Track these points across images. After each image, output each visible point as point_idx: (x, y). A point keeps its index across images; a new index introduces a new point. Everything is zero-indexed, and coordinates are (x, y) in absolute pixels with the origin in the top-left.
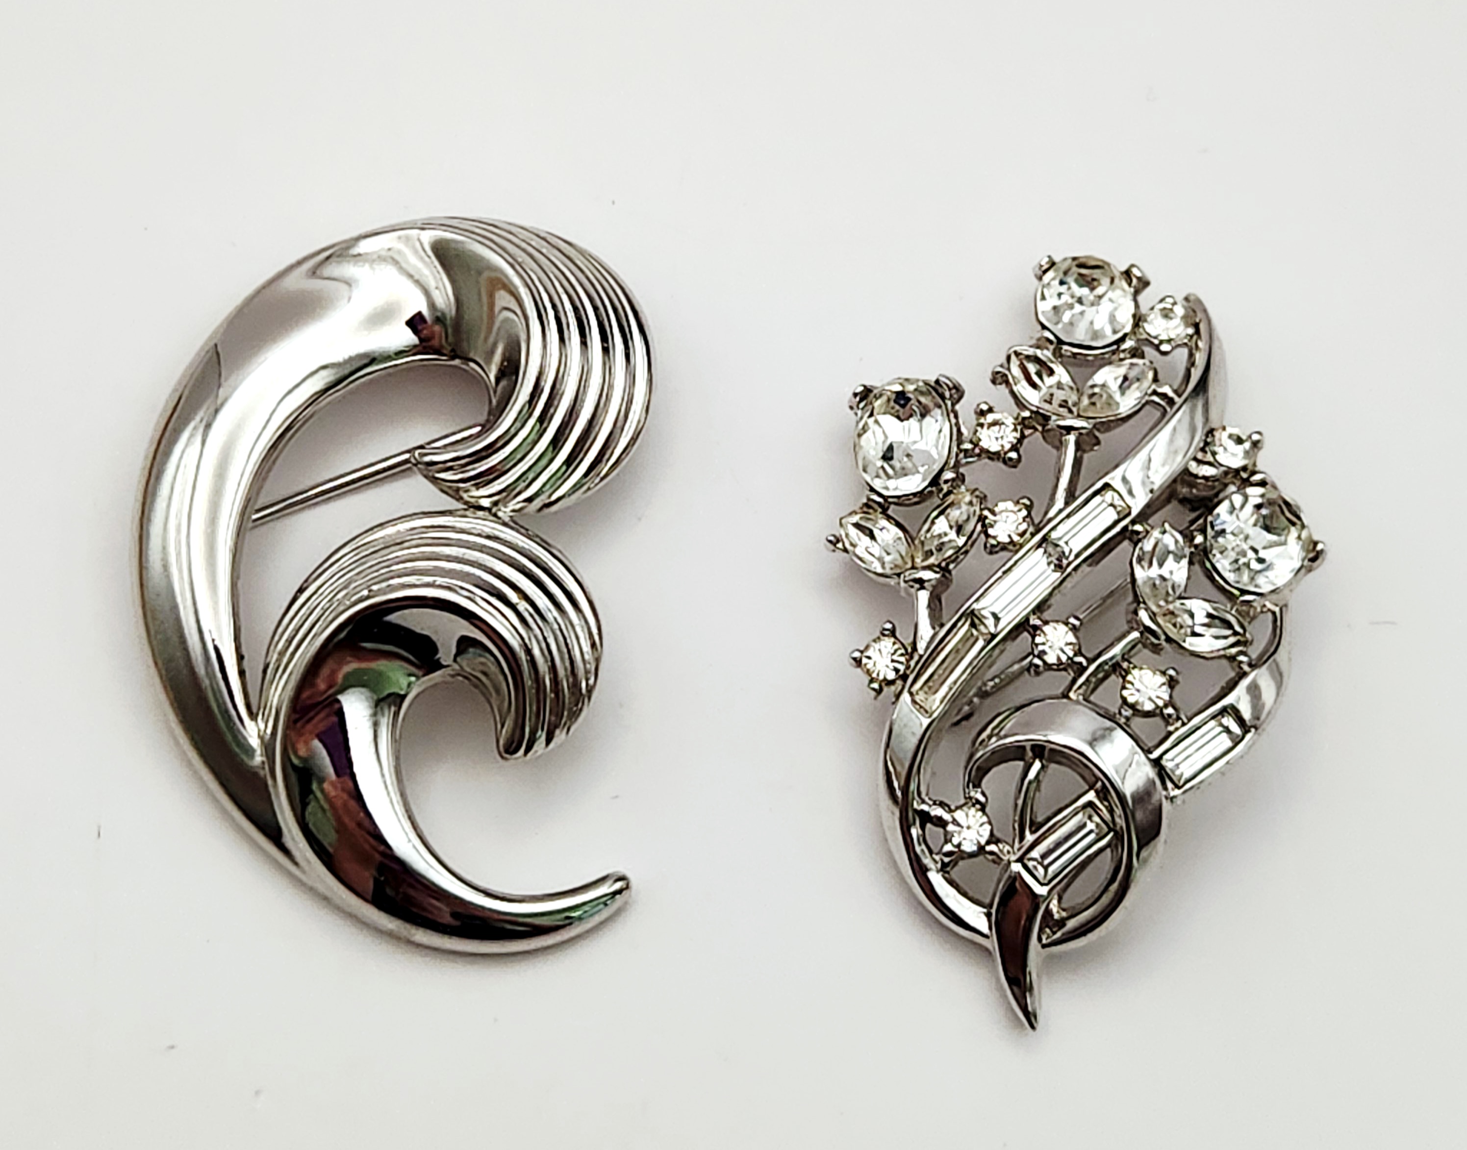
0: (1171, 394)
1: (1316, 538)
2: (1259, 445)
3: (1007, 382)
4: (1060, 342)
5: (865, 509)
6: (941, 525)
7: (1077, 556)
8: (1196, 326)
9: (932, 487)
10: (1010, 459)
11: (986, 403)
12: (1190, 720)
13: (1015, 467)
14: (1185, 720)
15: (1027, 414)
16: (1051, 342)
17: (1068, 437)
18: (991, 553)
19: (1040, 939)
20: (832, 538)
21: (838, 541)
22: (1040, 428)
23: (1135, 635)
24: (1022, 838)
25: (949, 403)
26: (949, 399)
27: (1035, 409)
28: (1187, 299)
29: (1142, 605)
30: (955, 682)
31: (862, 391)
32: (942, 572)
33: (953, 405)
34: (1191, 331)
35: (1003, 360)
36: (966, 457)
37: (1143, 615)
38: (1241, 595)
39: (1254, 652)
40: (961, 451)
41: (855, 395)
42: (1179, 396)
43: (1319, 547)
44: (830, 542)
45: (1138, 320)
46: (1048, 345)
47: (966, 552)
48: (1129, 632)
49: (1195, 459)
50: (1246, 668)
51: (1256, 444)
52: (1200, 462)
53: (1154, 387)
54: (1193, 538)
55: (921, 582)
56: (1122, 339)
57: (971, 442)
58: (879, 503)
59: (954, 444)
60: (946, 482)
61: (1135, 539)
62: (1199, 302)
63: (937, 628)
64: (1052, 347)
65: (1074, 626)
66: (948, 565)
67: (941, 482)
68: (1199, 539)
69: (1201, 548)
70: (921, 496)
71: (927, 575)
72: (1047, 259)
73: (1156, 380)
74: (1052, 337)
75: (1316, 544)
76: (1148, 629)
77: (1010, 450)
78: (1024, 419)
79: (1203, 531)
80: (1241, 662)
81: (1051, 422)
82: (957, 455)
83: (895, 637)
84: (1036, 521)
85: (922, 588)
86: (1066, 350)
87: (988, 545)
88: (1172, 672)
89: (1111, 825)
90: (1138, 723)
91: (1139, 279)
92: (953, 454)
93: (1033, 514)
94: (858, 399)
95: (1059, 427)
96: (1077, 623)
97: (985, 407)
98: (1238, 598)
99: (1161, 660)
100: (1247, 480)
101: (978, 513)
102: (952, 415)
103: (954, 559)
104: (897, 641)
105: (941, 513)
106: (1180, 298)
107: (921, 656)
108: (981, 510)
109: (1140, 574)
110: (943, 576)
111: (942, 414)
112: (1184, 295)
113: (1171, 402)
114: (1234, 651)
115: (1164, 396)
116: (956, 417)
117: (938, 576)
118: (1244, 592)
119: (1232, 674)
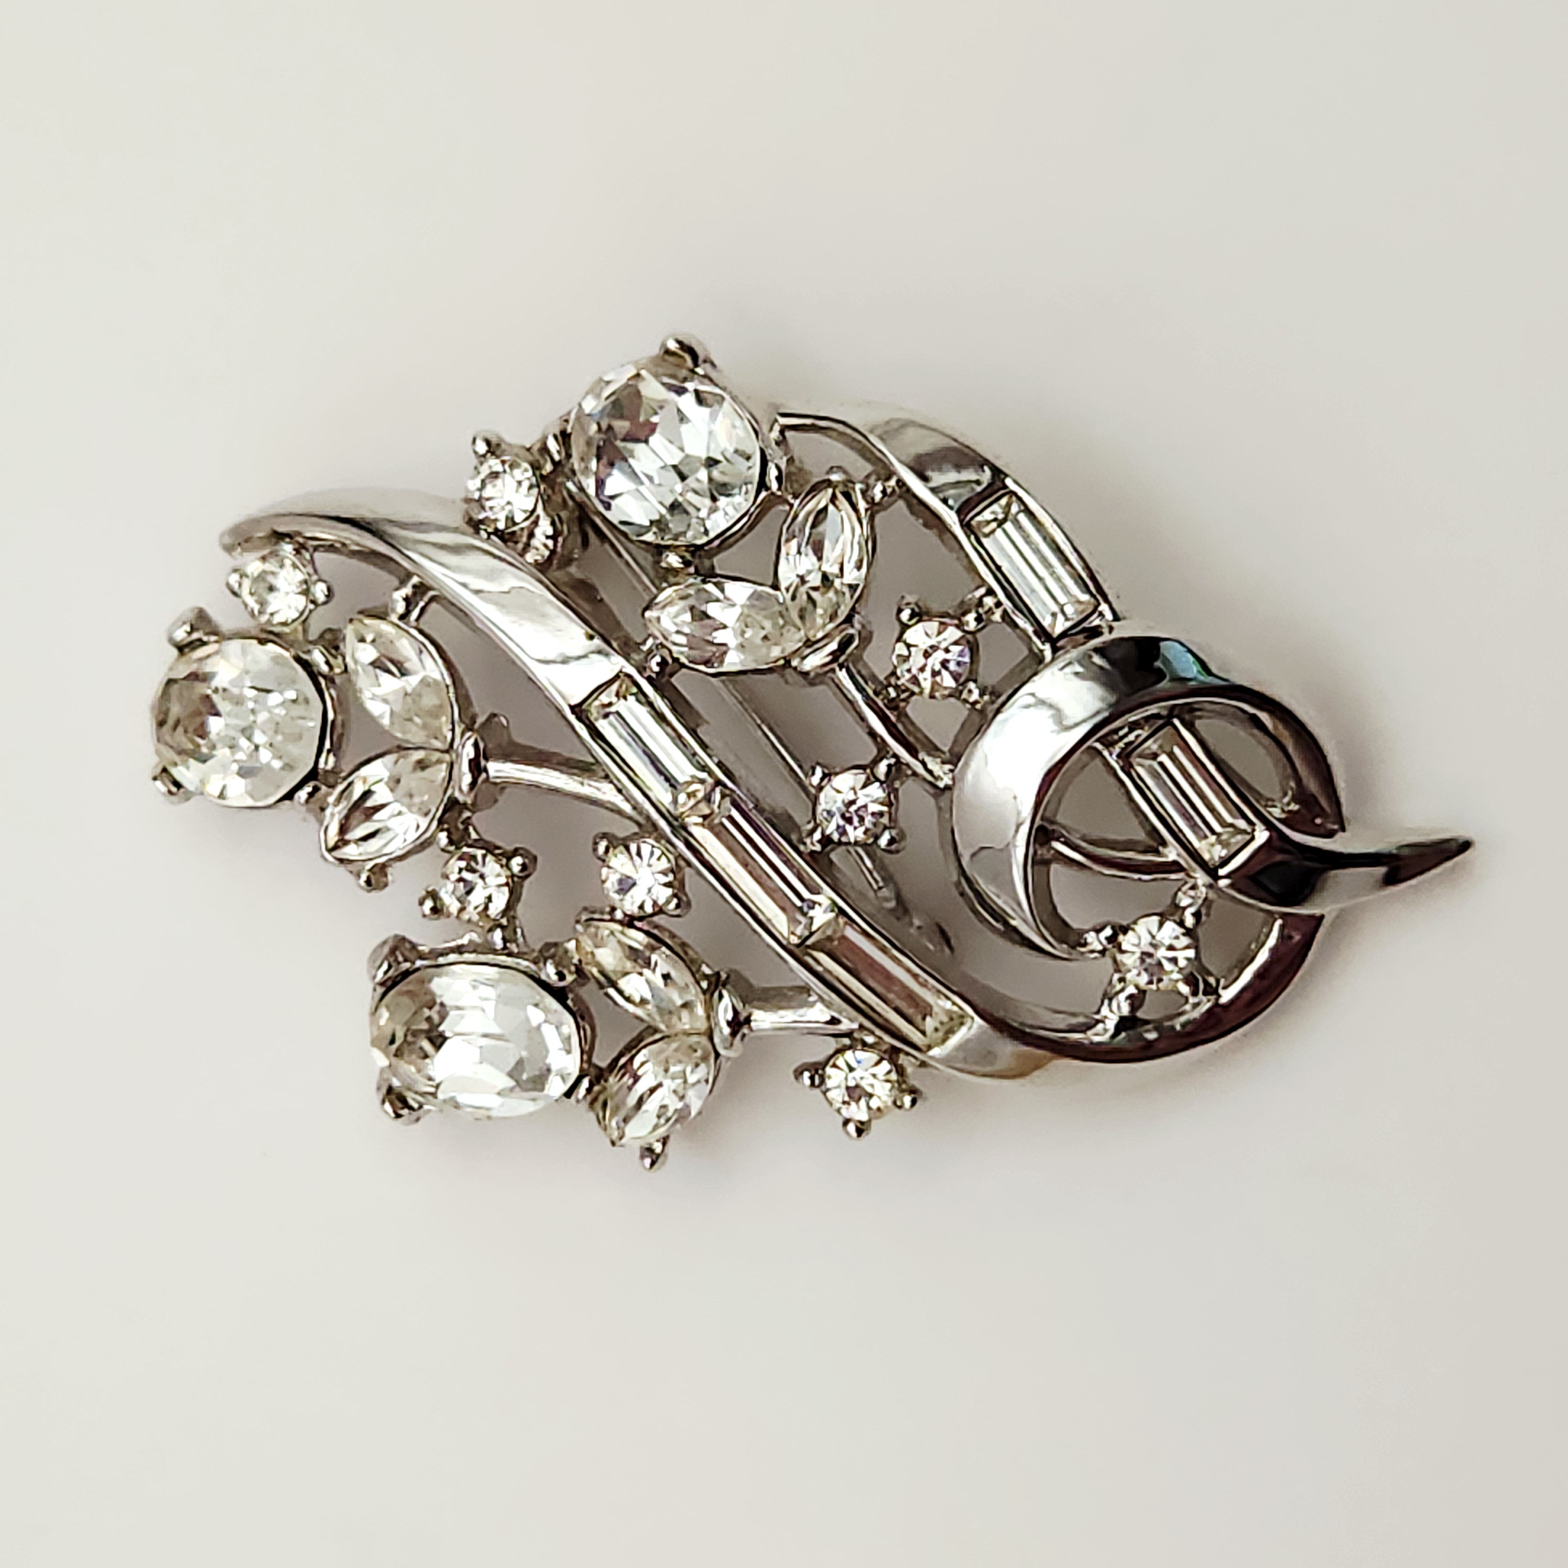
0: (407, 590)
1: (656, 350)
2: (494, 440)
3: (383, 866)
4: (313, 775)
5: (598, 1105)
6: (635, 985)
7: (704, 768)
8: (279, 537)
9: (567, 998)
10: (524, 867)
11: (421, 903)
12: (983, 582)
13: (535, 859)
14: (982, 591)
15: (443, 838)
16: (316, 789)
17: (492, 773)
18: (689, 904)
19: (1330, 834)
20: (648, 1161)
21: (650, 1150)
22: (467, 814)
23: (842, 675)
24: (1175, 867)
25: (419, 963)
26: (413, 963)
27: (435, 823)
28: (229, 549)
29: (795, 663)
30: (915, 976)
31: (392, 1104)
32: (720, 987)
33: (422, 957)
34: (287, 548)
35: (342, 870)
36: (515, 941)
37: (813, 662)
38: (768, 489)
39: (860, 468)
40: (505, 948)
41: (398, 1116)
42: (409, 575)
43: (673, 346)
44: (653, 1163)
45: (267, 636)
46: (319, 795)
47: (683, 945)
48: (839, 687)
49: (522, 554)
50: (892, 482)
51: (493, 448)
52: (527, 546)
53: (394, 618)
54: (671, 570)
55: (738, 1024)
56: (307, 666)
57: (491, 930)
58: (591, 1085)
59: (490, 958)
60: (561, 977)
61: (670, 666)
62: (236, 530)
63: (813, 998)
64: (324, 789)
65: (825, 776)
66: (706, 977)
67: (562, 984)
68: (673, 560)
69: (688, 556)
70: (580, 1015)
71: (724, 1010)
72: (158, 783)
73: (381, 616)
74: (308, 789)
75: (668, 352)
76: (835, 655)
77: (508, 866)
78: (451, 842)
79: (659, 550)
80: (884, 492)
81: (461, 799)
82: (510, 955)
83: (824, 1065)
84: (636, 829)
85: (748, 1020)
86: (326, 763)
87: (678, 912)
88: (905, 616)
89: (1161, 722)
90: (991, 673)
91: (193, 629)
92: (509, 961)
93: (621, 834)
94: (405, 1112)
95: (473, 785)
96: (819, 772)
97: (429, 904)
98: (773, 494)
99: (884, 631)
100: (556, 464)
101: (617, 927)
102: (441, 960)
103: (692, 966)
104: (831, 1063)
105: (614, 985)
106: (228, 561)
107: (861, 1027)
108: (612, 920)
109: (733, 661)
110: (724, 986)
111: (439, 976)
112: (224, 555)
113: (421, 589)
114: (862, 505)
115: (409, 602)
116: (444, 953)
117: (725, 993)
118: (762, 484)
119: (901, 504)
